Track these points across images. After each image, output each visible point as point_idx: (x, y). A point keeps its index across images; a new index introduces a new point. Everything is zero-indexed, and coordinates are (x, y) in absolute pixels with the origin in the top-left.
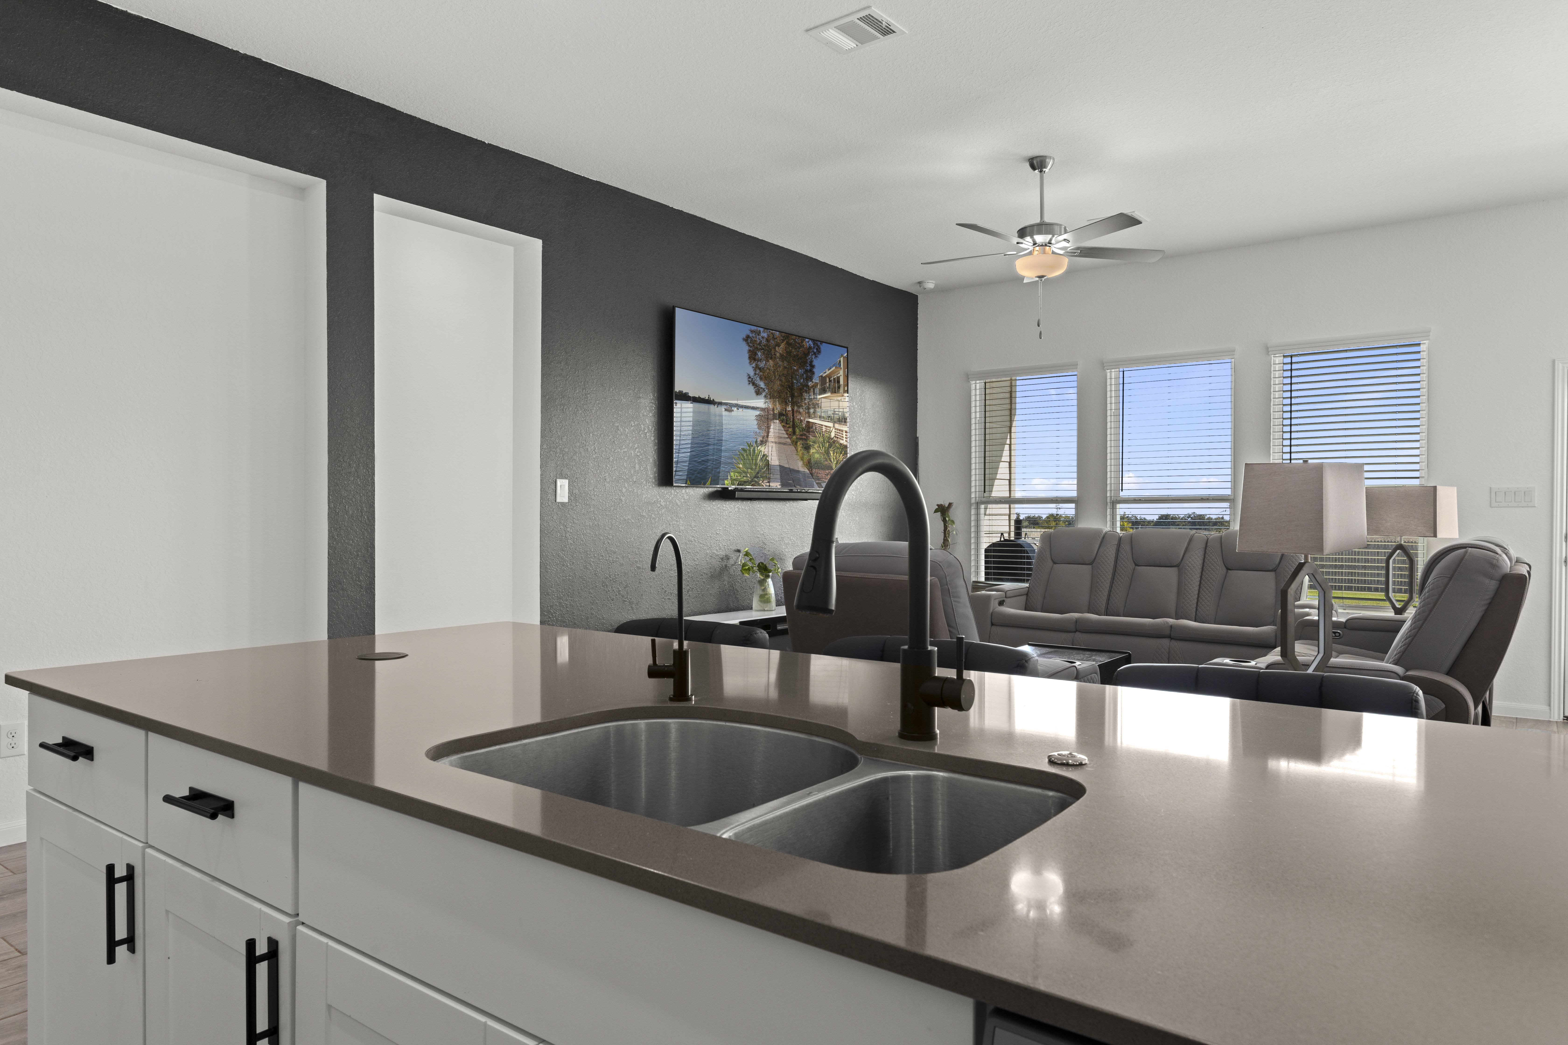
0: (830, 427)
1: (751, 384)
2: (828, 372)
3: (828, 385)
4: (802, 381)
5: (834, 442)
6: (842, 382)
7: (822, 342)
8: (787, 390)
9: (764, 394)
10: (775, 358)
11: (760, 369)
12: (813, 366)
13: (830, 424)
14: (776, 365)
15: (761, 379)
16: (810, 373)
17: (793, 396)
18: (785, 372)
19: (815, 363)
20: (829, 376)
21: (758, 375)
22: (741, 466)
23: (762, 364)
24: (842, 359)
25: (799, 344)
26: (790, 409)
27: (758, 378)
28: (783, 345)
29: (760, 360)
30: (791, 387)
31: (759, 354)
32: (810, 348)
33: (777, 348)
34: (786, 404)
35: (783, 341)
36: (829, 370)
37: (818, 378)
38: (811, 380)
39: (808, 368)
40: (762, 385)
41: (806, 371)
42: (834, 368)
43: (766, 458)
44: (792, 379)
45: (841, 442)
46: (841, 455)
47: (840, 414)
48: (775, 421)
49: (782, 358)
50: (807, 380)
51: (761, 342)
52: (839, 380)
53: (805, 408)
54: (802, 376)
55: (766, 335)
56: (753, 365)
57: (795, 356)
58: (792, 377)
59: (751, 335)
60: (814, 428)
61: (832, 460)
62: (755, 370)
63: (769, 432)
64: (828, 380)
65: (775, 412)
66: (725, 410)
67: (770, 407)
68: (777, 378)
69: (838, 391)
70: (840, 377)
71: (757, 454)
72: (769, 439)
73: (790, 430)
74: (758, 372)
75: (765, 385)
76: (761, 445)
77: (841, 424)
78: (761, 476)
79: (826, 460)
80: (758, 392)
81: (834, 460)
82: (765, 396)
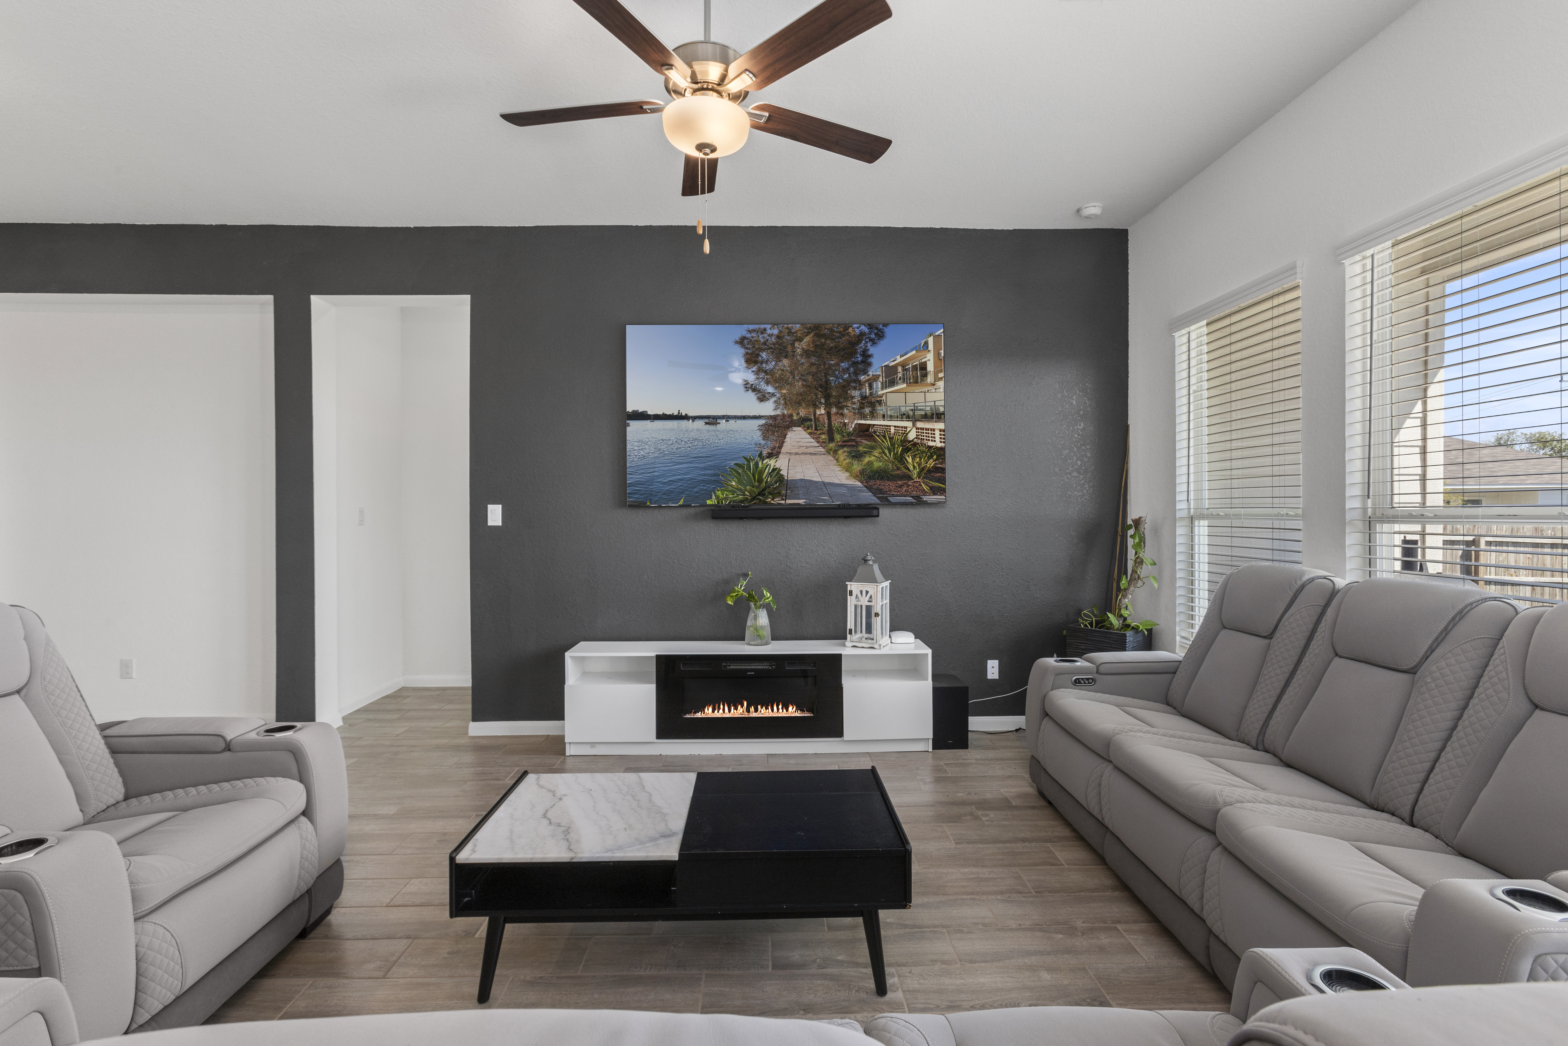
0: (906, 428)
1: (750, 391)
2: (899, 359)
3: (900, 375)
4: (846, 376)
5: (915, 444)
6: (930, 367)
7: (885, 325)
8: (817, 390)
9: (773, 399)
10: (793, 355)
11: (766, 372)
12: (867, 356)
13: (908, 424)
14: (796, 364)
15: (767, 383)
16: (865, 364)
17: (827, 397)
18: (814, 369)
19: (872, 350)
20: (903, 365)
21: (763, 379)
22: (734, 483)
23: (770, 366)
24: (931, 340)
25: (840, 332)
26: (823, 412)
27: (762, 383)
28: (807, 339)
29: (767, 362)
30: (825, 388)
31: (764, 355)
32: (862, 334)
33: (796, 344)
34: (817, 406)
35: (809, 333)
36: (902, 356)
37: (880, 370)
38: (865, 372)
39: (859, 359)
40: (770, 389)
41: (855, 364)
42: (914, 352)
43: (779, 473)
44: (825, 376)
45: (931, 444)
46: (931, 460)
47: (928, 408)
48: (795, 429)
49: (807, 353)
50: (856, 373)
51: (767, 340)
52: (923, 367)
53: (853, 408)
54: (846, 370)
55: (776, 332)
56: (754, 369)
57: (831, 348)
58: (826, 374)
59: (748, 335)
60: (871, 430)
61: (911, 468)
62: (757, 373)
63: (783, 442)
64: (900, 369)
65: (795, 418)
66: (706, 423)
67: (786, 412)
68: (797, 378)
69: (922, 380)
70: (925, 363)
71: (762, 468)
72: (783, 450)
73: (823, 437)
74: (762, 375)
75: (776, 388)
76: (768, 457)
77: (929, 422)
78: (770, 493)
79: (898, 469)
80: (763, 398)
81: (914, 467)
82: (775, 402)
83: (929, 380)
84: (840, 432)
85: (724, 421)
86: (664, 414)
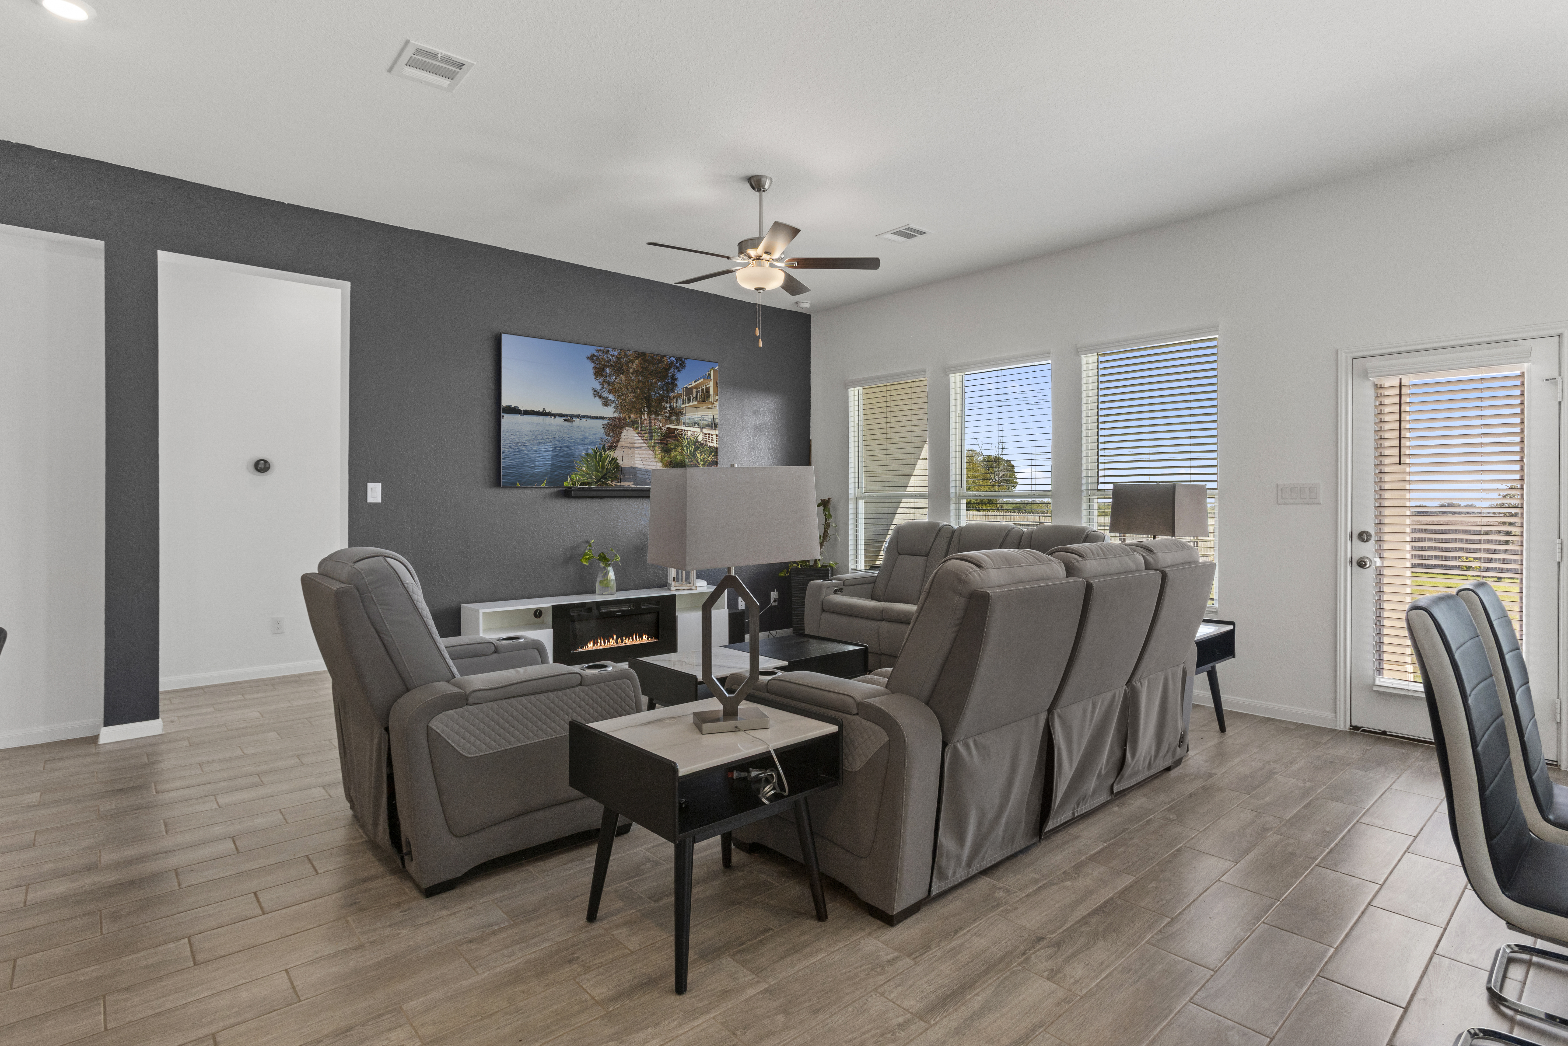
0: (697, 432)
1: (597, 398)
2: (694, 384)
3: (694, 395)
4: (661, 392)
5: (702, 444)
6: (711, 391)
7: (686, 359)
8: (643, 400)
9: (613, 405)
10: (627, 373)
11: (608, 383)
12: (674, 379)
13: (698, 430)
14: (629, 380)
15: (610, 392)
16: (673, 385)
17: (649, 406)
18: (641, 385)
19: (678, 375)
20: (696, 387)
21: (606, 388)
22: (584, 469)
23: (611, 379)
24: (712, 372)
25: (658, 360)
26: (646, 417)
27: (606, 392)
28: (637, 362)
29: (609, 376)
30: (648, 399)
31: (607, 370)
32: (672, 363)
33: (630, 365)
34: (642, 413)
35: (638, 358)
36: (695, 382)
37: (682, 390)
38: (673, 391)
39: (670, 381)
40: (611, 397)
41: (668, 383)
42: (702, 380)
43: (616, 462)
44: (648, 391)
45: (711, 444)
46: (711, 456)
47: (710, 420)
48: (627, 428)
49: (636, 372)
50: (668, 391)
51: (610, 359)
52: (707, 390)
53: (666, 416)
54: (661, 388)
55: (616, 353)
56: (600, 380)
57: (652, 371)
58: (649, 390)
59: (597, 354)
60: (676, 433)
61: (699, 461)
62: (602, 384)
63: (619, 438)
64: (694, 391)
65: (628, 421)
66: (565, 420)
67: (621, 415)
68: (630, 390)
69: (707, 400)
70: (709, 387)
71: (605, 457)
72: (619, 445)
73: (646, 435)
74: (606, 385)
75: (615, 397)
76: (609, 449)
77: (710, 429)
78: (610, 477)
79: (692, 461)
80: (606, 404)
81: (701, 460)
82: (614, 407)
83: (710, 400)
84: (657, 433)
85: (578, 419)
86: (532, 410)
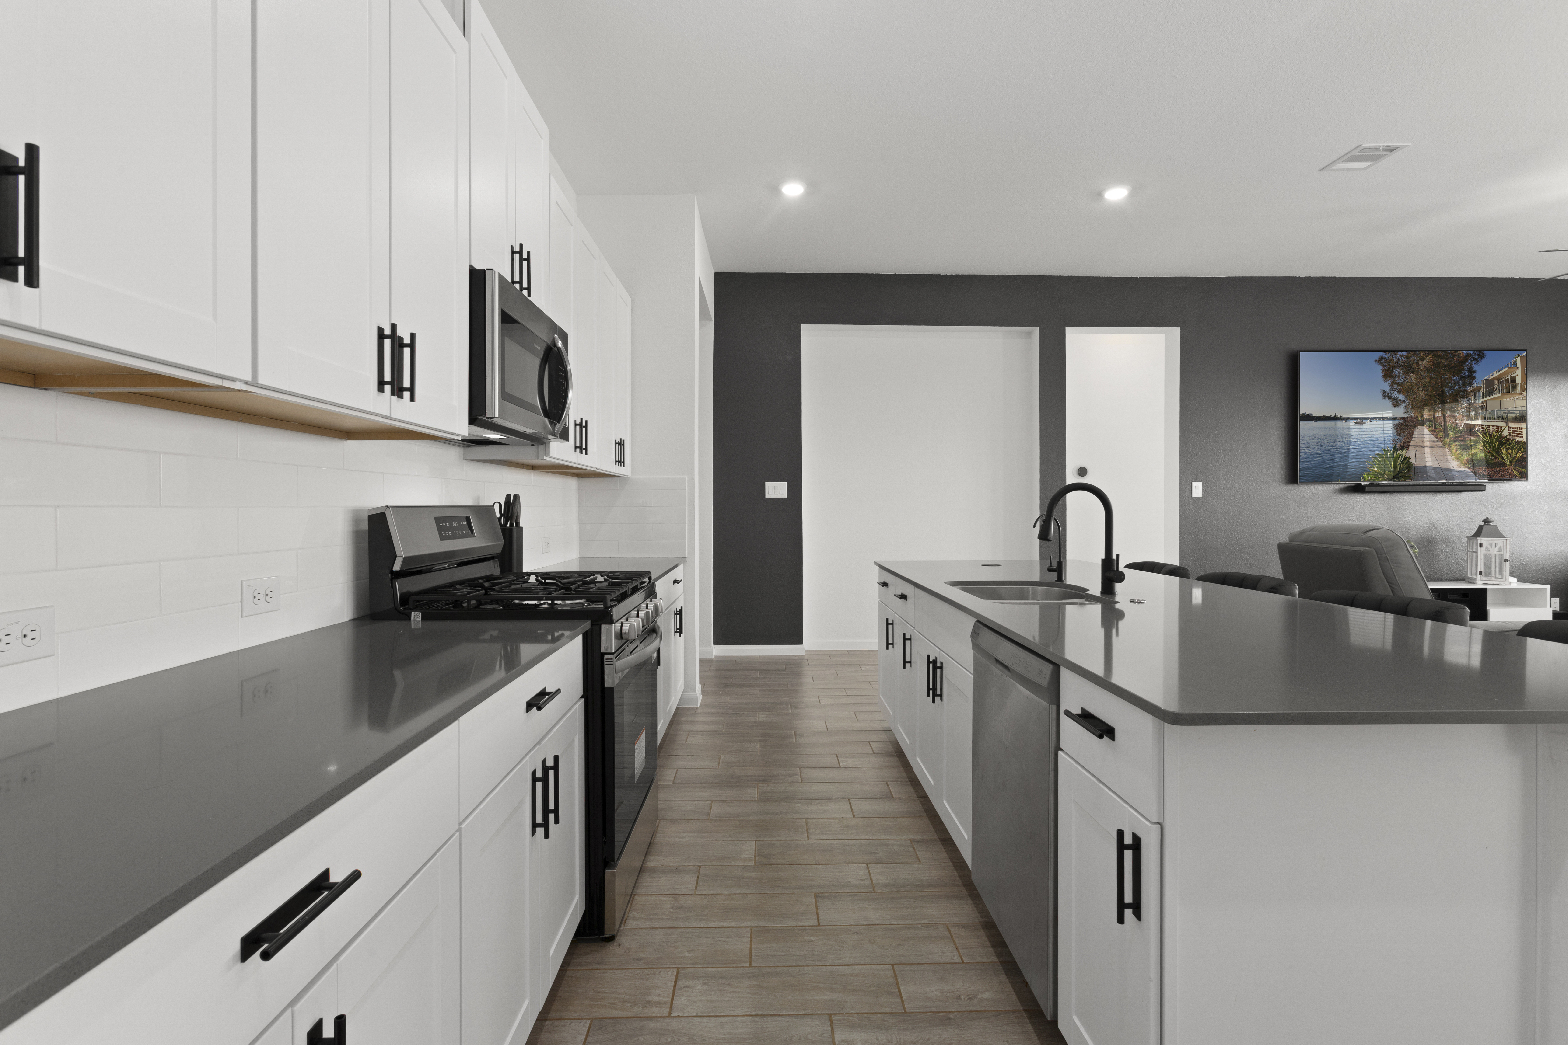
0: (1501, 427)
1: (1387, 399)
2: (1496, 375)
3: (1496, 386)
4: (1457, 387)
5: (1508, 440)
6: (1519, 380)
7: (1485, 350)
8: (1436, 398)
9: (1404, 405)
10: (1418, 371)
11: (1398, 384)
12: (1472, 372)
13: (1503, 424)
14: (1420, 378)
15: (1399, 392)
16: (1472, 378)
17: (1443, 403)
18: (1433, 382)
19: (1476, 367)
20: (1499, 379)
21: (1396, 389)
22: (1376, 469)
23: (1401, 380)
24: (1519, 360)
25: (1451, 355)
26: (1440, 414)
27: (1396, 392)
28: (1428, 359)
29: (1399, 376)
30: (1441, 395)
31: (1397, 371)
32: (1468, 356)
33: (1420, 363)
34: (1435, 411)
35: (1429, 355)
36: (1497, 372)
37: (1481, 382)
38: (1471, 384)
39: (1467, 374)
40: (1401, 397)
41: (1463, 378)
42: (1507, 369)
43: (1408, 461)
44: (1442, 387)
45: (1519, 439)
46: (1520, 452)
48: (1419, 427)
49: (1427, 370)
50: (1464, 385)
51: (1399, 360)
52: (1513, 380)
53: (1463, 412)
54: (1457, 383)
55: (1405, 354)
56: (1390, 381)
57: (1446, 366)
58: (1442, 386)
59: (1385, 357)
60: (1476, 429)
61: (1505, 458)
62: (1391, 385)
63: (1412, 438)
64: (1496, 382)
65: (1419, 419)
67: (1413, 415)
68: (1421, 388)
69: (1513, 391)
70: (1515, 377)
71: (1396, 457)
72: (1411, 444)
73: (1441, 434)
74: (1395, 386)
75: (1406, 396)
76: (1401, 449)
77: (1518, 422)
78: (1402, 477)
79: (1496, 458)
80: (1396, 404)
81: (1507, 457)
82: (1405, 407)
83: (1517, 391)
84: (1453, 430)
86: (1324, 416)
